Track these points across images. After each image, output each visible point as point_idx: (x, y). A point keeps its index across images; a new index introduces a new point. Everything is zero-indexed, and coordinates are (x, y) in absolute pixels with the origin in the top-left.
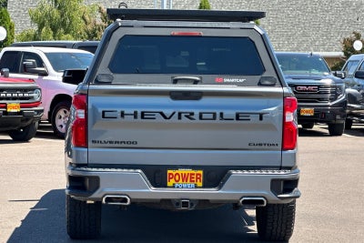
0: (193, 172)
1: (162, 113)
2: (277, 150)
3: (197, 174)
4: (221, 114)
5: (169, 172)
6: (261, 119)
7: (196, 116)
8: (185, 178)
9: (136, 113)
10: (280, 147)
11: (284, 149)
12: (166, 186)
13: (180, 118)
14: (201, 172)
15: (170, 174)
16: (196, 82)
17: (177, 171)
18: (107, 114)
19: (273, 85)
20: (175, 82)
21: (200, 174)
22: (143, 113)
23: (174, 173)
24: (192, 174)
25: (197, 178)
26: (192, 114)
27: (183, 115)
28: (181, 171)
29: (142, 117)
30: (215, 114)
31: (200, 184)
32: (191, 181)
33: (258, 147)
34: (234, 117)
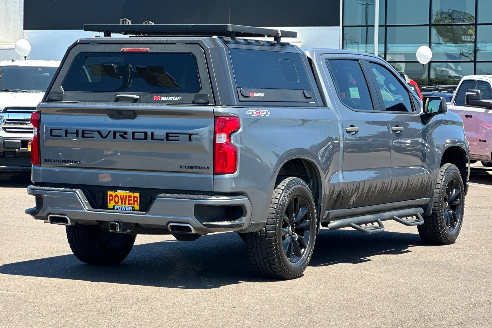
0: (131, 194)
1: (99, 132)
2: (209, 174)
3: (135, 197)
4: (152, 134)
5: (109, 193)
6: (190, 139)
7: (129, 136)
8: (123, 200)
9: (77, 131)
10: (211, 170)
11: (215, 173)
12: (107, 208)
13: (115, 137)
14: (137, 194)
15: (111, 195)
16: (135, 100)
17: (116, 193)
18: (54, 133)
19: (206, 104)
20: (117, 100)
21: (136, 197)
22: (83, 131)
23: (114, 195)
24: (130, 197)
25: (134, 201)
26: (125, 133)
27: (117, 134)
28: (120, 193)
29: (83, 136)
30: (146, 134)
31: (137, 207)
32: (129, 204)
33: (189, 170)
34: (165, 138)
